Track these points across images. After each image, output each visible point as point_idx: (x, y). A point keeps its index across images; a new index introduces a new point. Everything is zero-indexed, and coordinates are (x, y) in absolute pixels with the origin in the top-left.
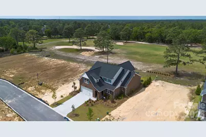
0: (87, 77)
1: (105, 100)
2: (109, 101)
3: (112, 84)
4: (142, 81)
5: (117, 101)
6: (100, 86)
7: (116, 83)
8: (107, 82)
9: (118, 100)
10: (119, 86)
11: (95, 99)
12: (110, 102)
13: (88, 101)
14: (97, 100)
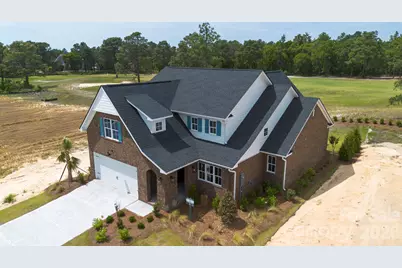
0: (113, 111)
1: (195, 215)
2: (214, 219)
3: (223, 139)
4: (333, 140)
5: (250, 217)
6: (172, 150)
7: (241, 137)
8: (202, 135)
9: (253, 213)
10: (254, 149)
11: (144, 210)
12: (218, 224)
13: (110, 220)
14: (157, 212)
